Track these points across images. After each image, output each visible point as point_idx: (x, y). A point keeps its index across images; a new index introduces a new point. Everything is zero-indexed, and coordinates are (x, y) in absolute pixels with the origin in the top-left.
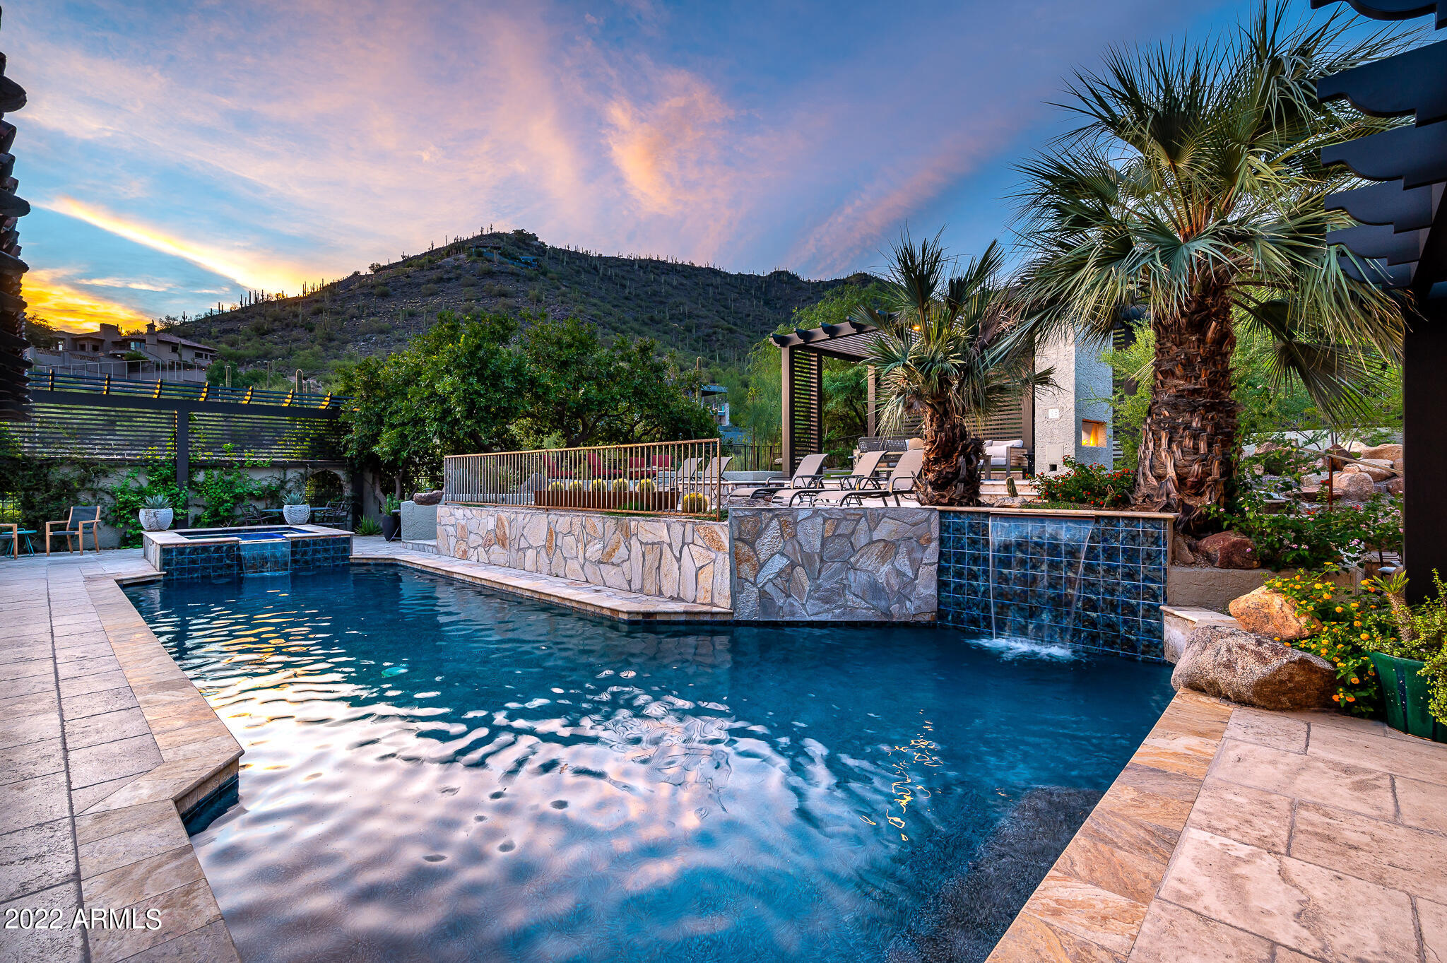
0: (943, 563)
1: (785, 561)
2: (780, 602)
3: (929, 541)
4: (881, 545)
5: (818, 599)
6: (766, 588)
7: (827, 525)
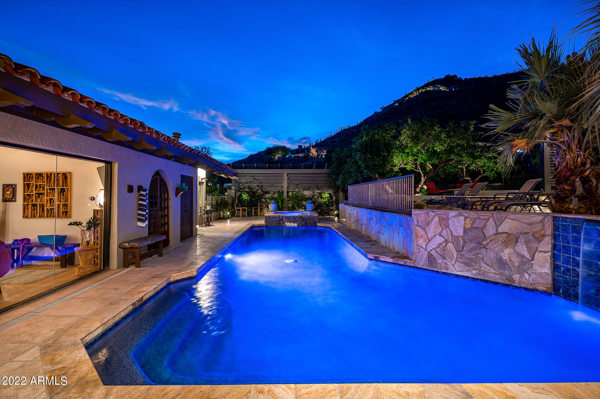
0: (555, 252)
1: (442, 240)
2: (440, 261)
3: (544, 236)
4: (505, 236)
5: (462, 263)
6: (432, 253)
7: (467, 221)
